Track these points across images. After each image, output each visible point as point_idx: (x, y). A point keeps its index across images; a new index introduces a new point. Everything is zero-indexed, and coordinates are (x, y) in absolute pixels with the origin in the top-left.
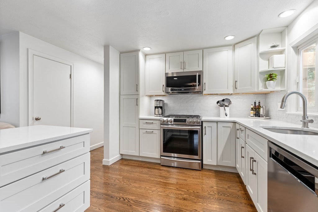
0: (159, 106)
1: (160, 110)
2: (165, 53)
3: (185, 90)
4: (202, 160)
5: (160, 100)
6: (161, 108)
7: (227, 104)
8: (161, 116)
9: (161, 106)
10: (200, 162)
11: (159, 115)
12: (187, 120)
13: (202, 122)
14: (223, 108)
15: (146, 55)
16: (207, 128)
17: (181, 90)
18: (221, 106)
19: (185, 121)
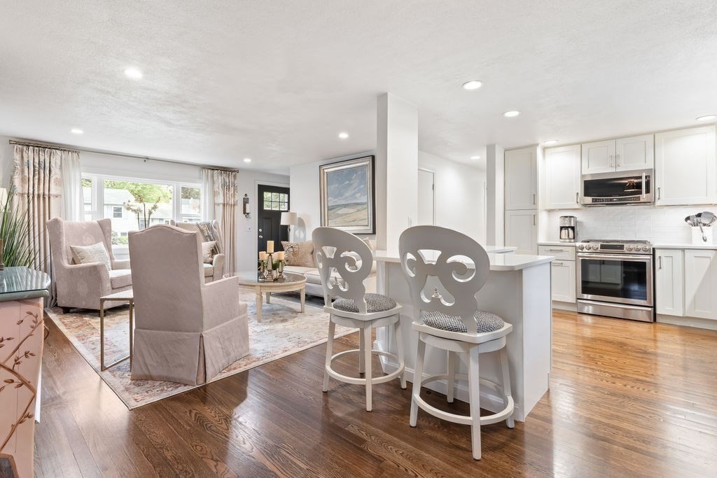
0: (567, 225)
1: (571, 231)
2: (581, 144)
3: (620, 200)
4: (654, 307)
5: (571, 217)
6: (573, 228)
7: (707, 222)
8: (573, 240)
9: (572, 225)
10: (650, 309)
11: (568, 241)
12: (626, 246)
13: (654, 249)
14: (698, 227)
15: (544, 149)
16: (664, 259)
17: (611, 200)
18: (695, 225)
19: (622, 247)
